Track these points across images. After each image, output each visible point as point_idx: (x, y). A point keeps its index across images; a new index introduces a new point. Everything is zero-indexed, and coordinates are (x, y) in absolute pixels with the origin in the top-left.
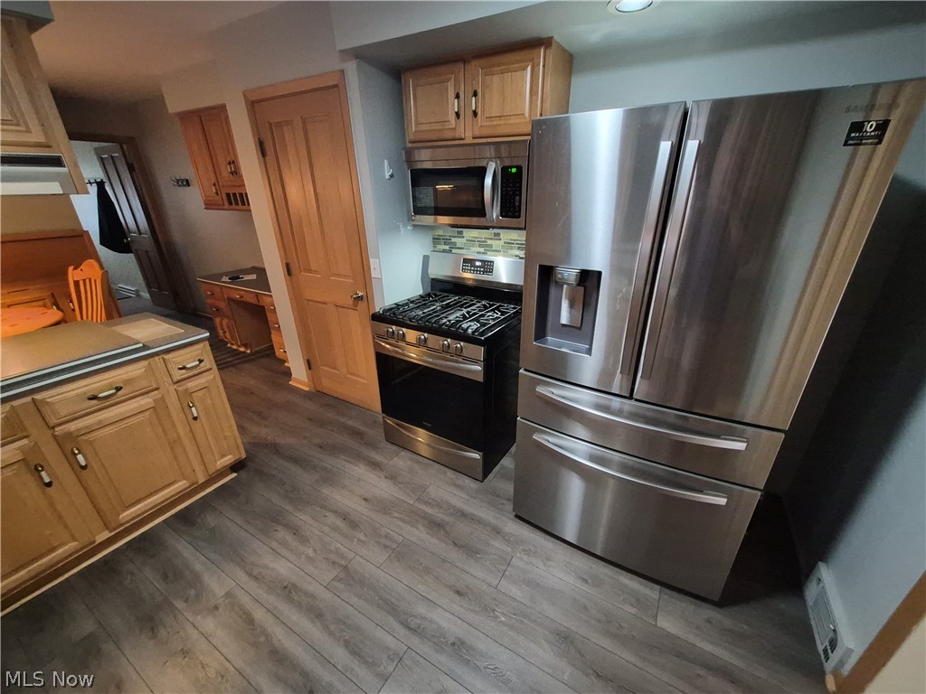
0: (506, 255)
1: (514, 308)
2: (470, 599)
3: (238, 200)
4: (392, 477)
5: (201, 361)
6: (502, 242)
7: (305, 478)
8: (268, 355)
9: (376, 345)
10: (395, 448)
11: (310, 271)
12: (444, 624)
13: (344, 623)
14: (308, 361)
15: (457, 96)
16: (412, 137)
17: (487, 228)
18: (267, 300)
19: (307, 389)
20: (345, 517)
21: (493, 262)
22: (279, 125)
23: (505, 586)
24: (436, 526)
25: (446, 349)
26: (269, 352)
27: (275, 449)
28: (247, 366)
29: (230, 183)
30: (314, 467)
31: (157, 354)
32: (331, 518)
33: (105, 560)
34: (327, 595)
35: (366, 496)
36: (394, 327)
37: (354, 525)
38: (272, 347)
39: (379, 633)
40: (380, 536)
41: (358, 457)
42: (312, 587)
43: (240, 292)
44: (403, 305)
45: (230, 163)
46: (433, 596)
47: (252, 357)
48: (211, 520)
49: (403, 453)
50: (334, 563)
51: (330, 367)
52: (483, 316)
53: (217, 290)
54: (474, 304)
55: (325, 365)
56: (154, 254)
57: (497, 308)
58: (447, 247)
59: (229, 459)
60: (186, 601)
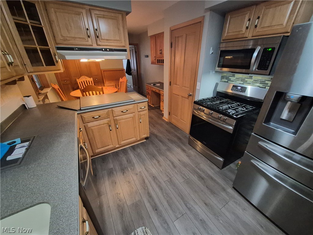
0: (253, 85)
1: (252, 108)
2: (210, 208)
3: (160, 62)
4: (189, 156)
5: (145, 107)
6: (252, 80)
7: (163, 148)
8: (158, 108)
9: (193, 111)
10: (191, 147)
11: (176, 85)
12: (199, 211)
13: (168, 195)
14: (169, 112)
15: (249, 20)
16: (224, 38)
17: (248, 74)
18: (162, 92)
19: (167, 121)
20: (172, 163)
21: (246, 88)
22: (178, 37)
23: (223, 210)
24: (201, 178)
25: (219, 118)
26: (159, 107)
27: (156, 136)
28: (152, 110)
29: (159, 56)
30: (166, 145)
31: (136, 103)
32: (169, 162)
33: (117, 152)
34: (164, 184)
35: (180, 160)
36: (201, 107)
37: (175, 167)
38: (160, 106)
39: (177, 203)
40: (182, 173)
41: (179, 146)
42: (160, 180)
43: (155, 89)
44: (205, 100)
45: (160, 50)
46: (197, 201)
47: (154, 108)
48: (139, 150)
49: (194, 150)
50: (167, 176)
51: (176, 116)
52: (238, 108)
53: (149, 87)
54: (234, 103)
55: (174, 115)
56: (136, 76)
57: (244, 106)
58: (226, 80)
59: (145, 136)
60: (131, 169)
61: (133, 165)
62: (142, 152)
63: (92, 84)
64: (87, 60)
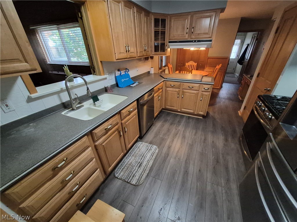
4: (225, 145)
5: (209, 89)
14: (245, 106)
19: (240, 115)
20: (205, 139)
32: (203, 137)
33: (177, 115)
35: (214, 141)
37: (204, 142)
40: (205, 148)
42: (186, 140)
48: (191, 121)
59: (201, 113)
60: (176, 126)
61: (179, 125)
62: (192, 123)
63: (188, 67)
64: (194, 48)
